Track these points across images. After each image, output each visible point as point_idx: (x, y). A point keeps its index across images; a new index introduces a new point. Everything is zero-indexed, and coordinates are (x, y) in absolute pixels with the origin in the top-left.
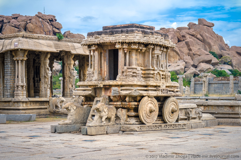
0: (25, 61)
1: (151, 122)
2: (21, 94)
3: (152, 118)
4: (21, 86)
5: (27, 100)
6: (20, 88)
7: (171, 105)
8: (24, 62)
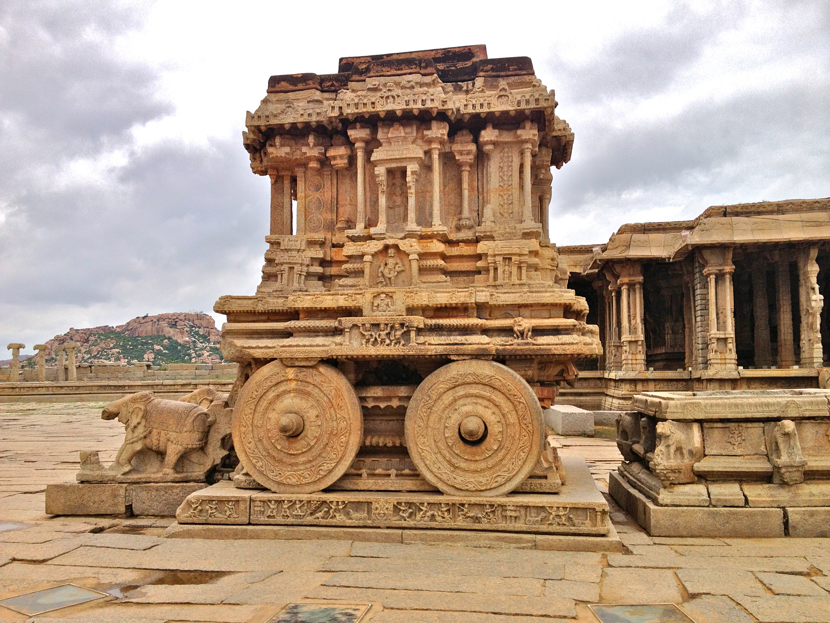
0: (730, 273)
1: (304, 481)
2: (719, 361)
3: (308, 466)
4: (718, 339)
5: (734, 375)
6: (714, 346)
7: (461, 402)
8: (728, 276)
